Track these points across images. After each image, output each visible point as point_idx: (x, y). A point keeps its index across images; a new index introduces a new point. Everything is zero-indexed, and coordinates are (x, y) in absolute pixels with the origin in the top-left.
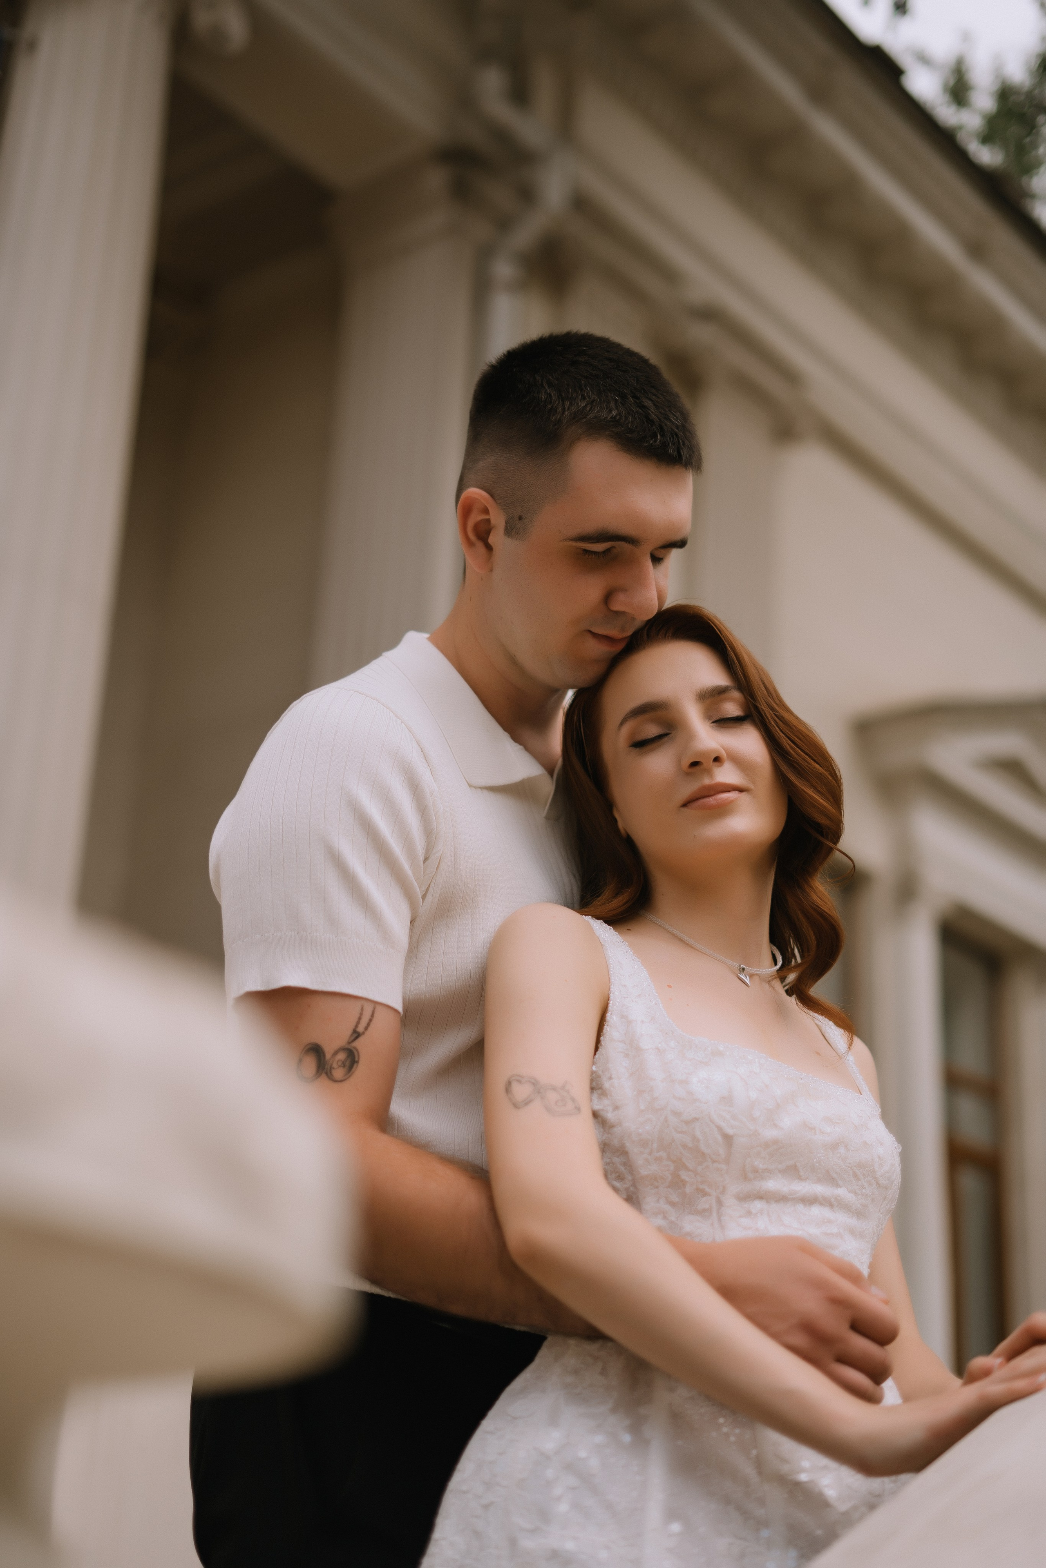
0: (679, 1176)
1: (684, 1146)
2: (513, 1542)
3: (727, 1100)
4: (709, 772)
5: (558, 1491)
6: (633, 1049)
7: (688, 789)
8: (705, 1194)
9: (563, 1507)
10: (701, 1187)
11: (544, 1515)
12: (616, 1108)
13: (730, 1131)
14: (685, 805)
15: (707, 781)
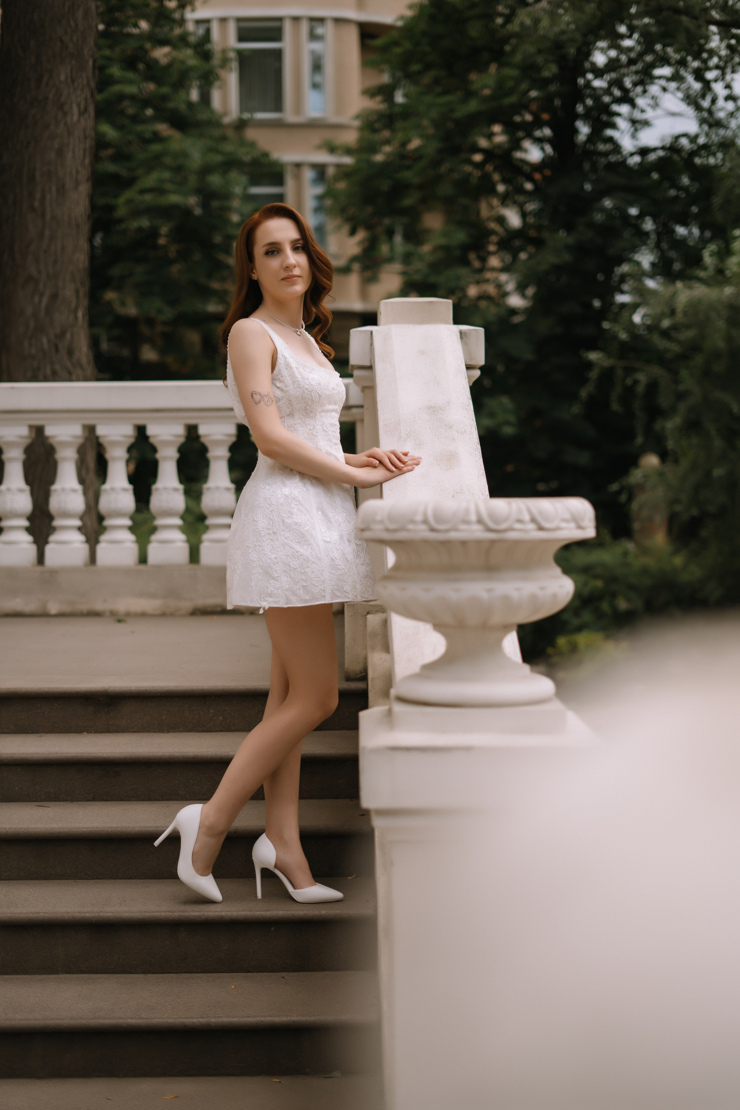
0: (306, 407)
1: (309, 399)
2: (283, 521)
3: (319, 384)
4: (291, 271)
5: (293, 506)
6: (288, 366)
7: (284, 275)
8: (312, 412)
9: (295, 510)
10: (311, 410)
11: (291, 513)
12: (286, 386)
13: (320, 394)
14: (283, 279)
15: (290, 274)
